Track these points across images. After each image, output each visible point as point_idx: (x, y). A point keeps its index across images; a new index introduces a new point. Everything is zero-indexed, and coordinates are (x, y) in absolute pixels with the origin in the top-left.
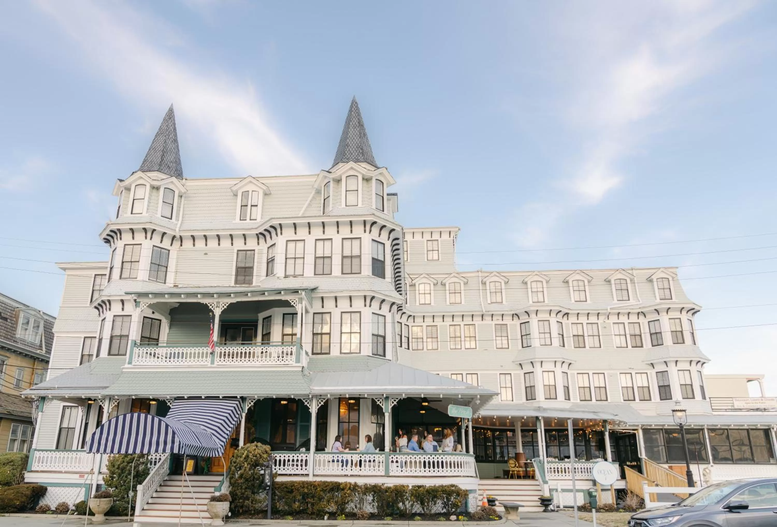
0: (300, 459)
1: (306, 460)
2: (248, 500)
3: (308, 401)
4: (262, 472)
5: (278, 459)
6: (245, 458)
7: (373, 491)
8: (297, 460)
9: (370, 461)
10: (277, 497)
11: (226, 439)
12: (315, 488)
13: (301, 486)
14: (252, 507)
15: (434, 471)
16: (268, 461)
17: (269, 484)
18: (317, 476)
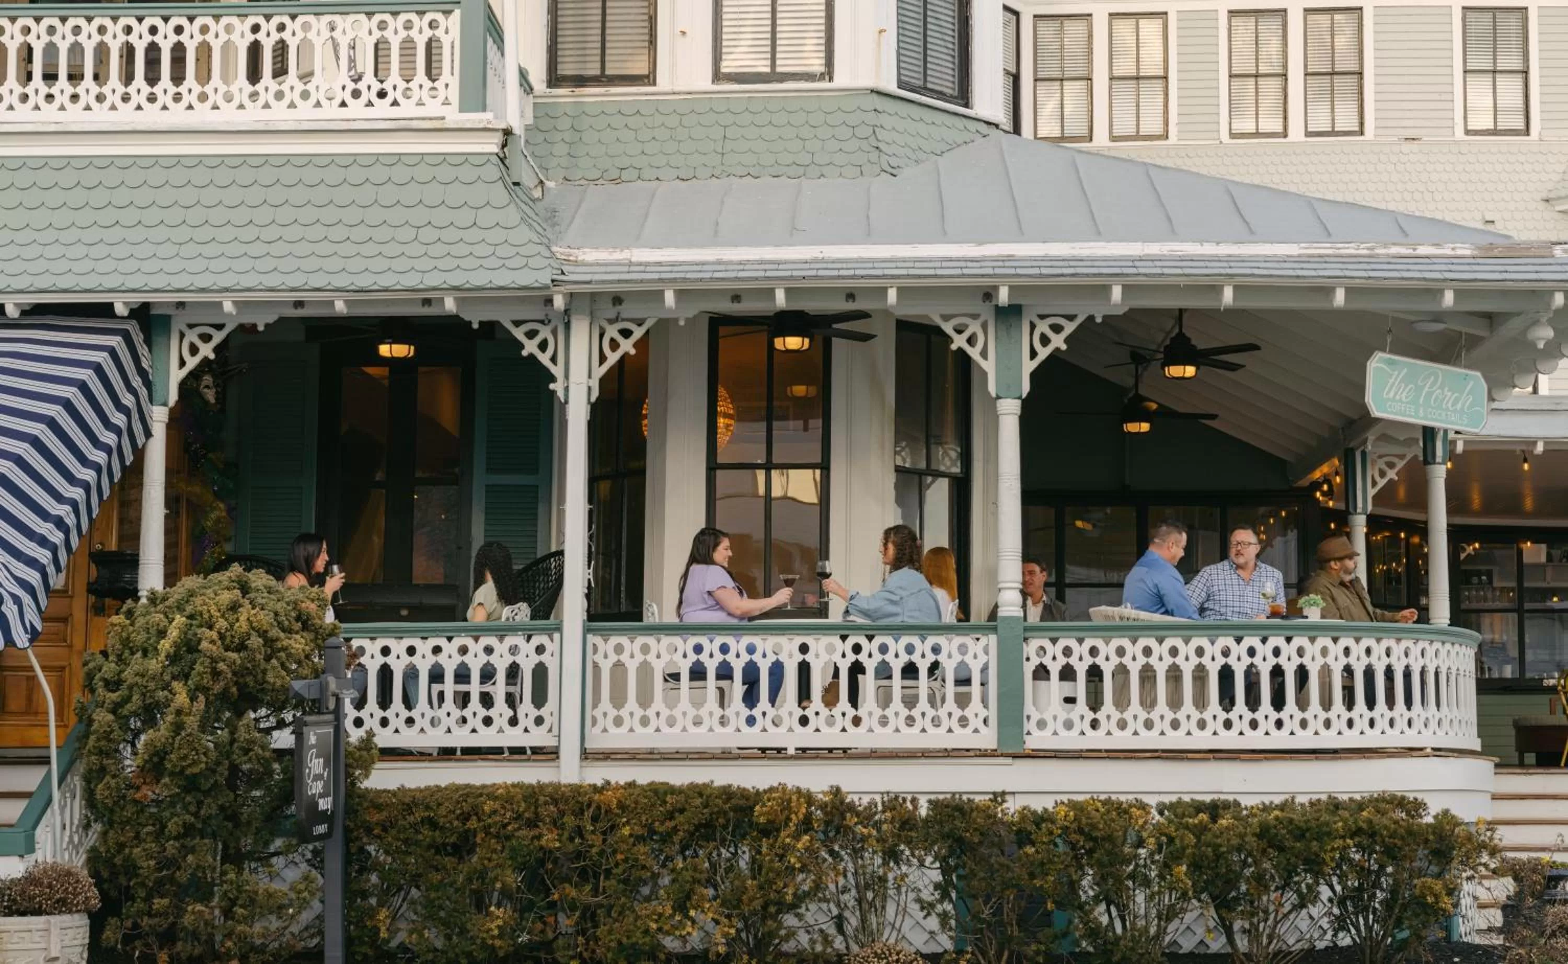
0: (501, 666)
1: (540, 672)
2: (205, 897)
3: (545, 333)
4: (283, 739)
5: (372, 663)
6: (174, 658)
7: (945, 837)
8: (488, 675)
9: (910, 671)
10: (374, 878)
11: (54, 549)
12: (603, 825)
13: (519, 817)
14: (228, 936)
15: (1279, 724)
16: (317, 673)
17: (325, 804)
18: (607, 756)
